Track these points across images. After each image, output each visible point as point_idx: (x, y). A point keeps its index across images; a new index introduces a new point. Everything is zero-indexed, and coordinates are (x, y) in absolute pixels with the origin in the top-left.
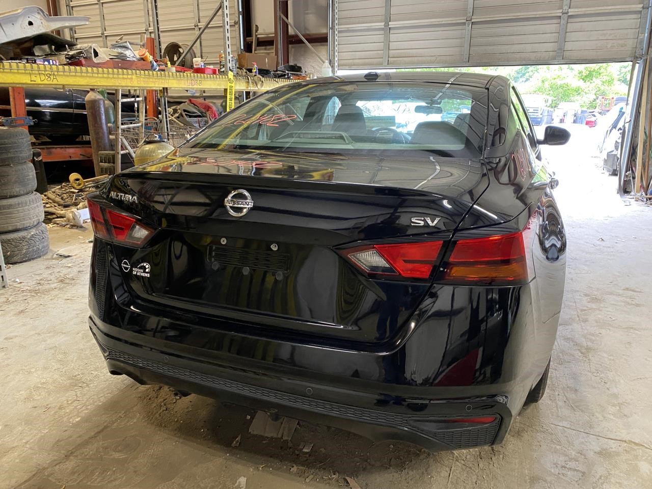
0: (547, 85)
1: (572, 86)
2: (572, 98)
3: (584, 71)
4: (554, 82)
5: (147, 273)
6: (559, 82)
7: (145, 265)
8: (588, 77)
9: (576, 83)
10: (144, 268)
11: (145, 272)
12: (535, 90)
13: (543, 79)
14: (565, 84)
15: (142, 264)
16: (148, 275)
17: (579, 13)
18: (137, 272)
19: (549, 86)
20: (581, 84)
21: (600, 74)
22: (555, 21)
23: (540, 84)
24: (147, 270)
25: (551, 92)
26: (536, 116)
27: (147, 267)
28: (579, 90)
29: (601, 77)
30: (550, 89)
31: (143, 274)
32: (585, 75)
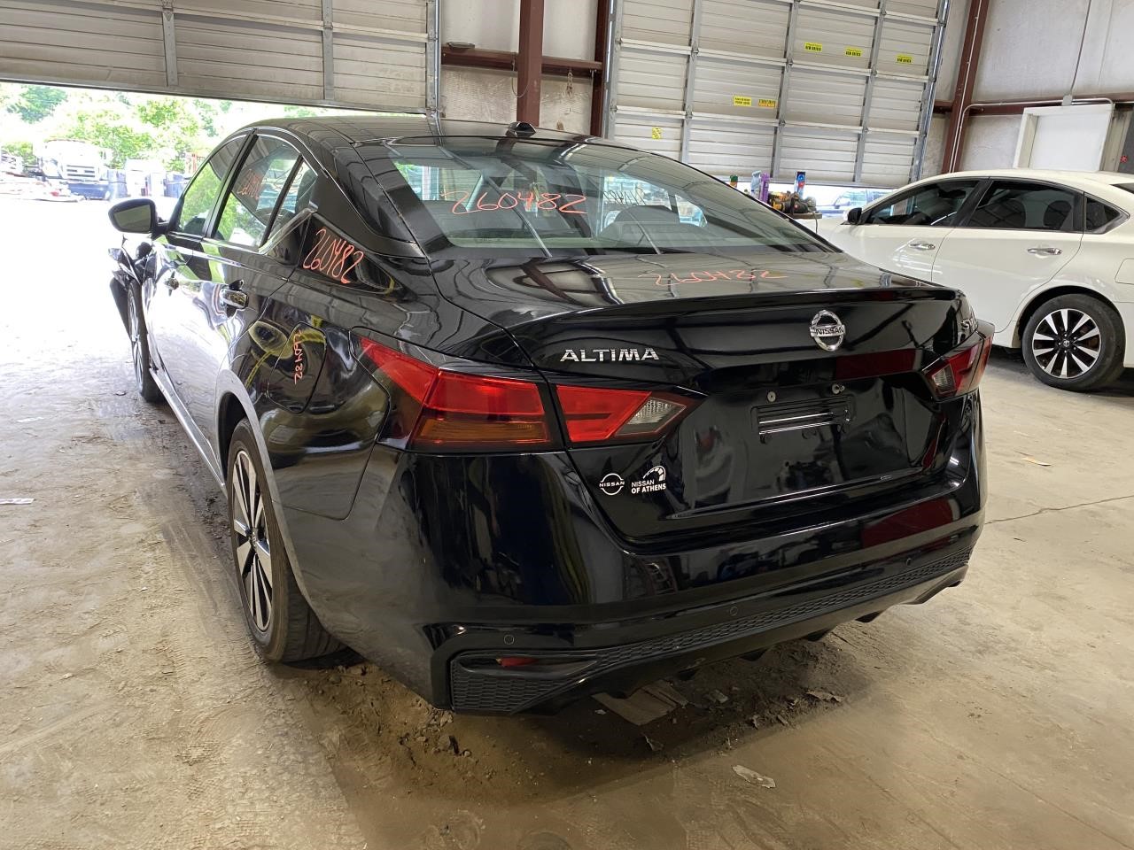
0: (89, 126)
1: (135, 132)
2: (141, 153)
3: (148, 108)
4: (101, 121)
5: (662, 482)
6: (112, 124)
7: (656, 470)
8: (158, 118)
9: (139, 127)
10: (655, 476)
11: (657, 482)
12: (70, 134)
13: (80, 115)
14: (121, 127)
15: (652, 471)
16: (664, 486)
17: (348, 32)
18: (641, 488)
19: (95, 129)
20: (149, 128)
21: (174, 114)
22: (314, 38)
23: (77, 124)
24: (661, 479)
25: (100, 140)
26: (93, 183)
27: (660, 472)
28: (147, 139)
29: (178, 120)
30: (98, 134)
31: (655, 488)
32: (151, 114)
